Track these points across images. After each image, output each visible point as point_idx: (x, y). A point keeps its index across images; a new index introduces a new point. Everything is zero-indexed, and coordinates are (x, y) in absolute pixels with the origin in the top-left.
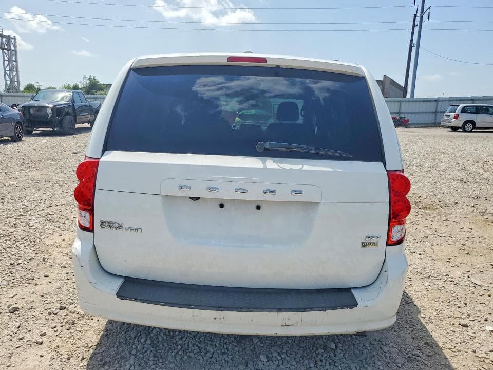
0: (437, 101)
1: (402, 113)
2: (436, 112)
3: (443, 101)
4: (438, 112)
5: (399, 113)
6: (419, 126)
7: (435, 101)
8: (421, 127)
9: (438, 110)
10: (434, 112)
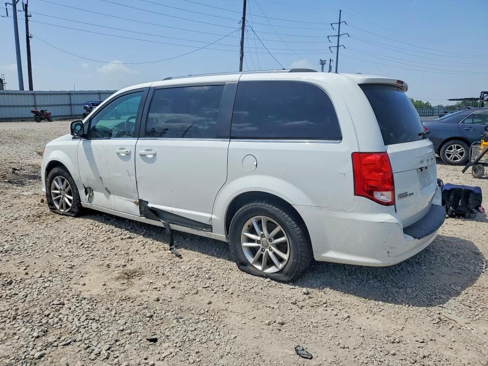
0: (69, 94)
1: (39, 106)
2: (70, 105)
3: (75, 94)
4: (73, 105)
5: (35, 106)
6: (58, 118)
7: (68, 94)
8: (61, 120)
9: (72, 103)
10: (69, 105)
